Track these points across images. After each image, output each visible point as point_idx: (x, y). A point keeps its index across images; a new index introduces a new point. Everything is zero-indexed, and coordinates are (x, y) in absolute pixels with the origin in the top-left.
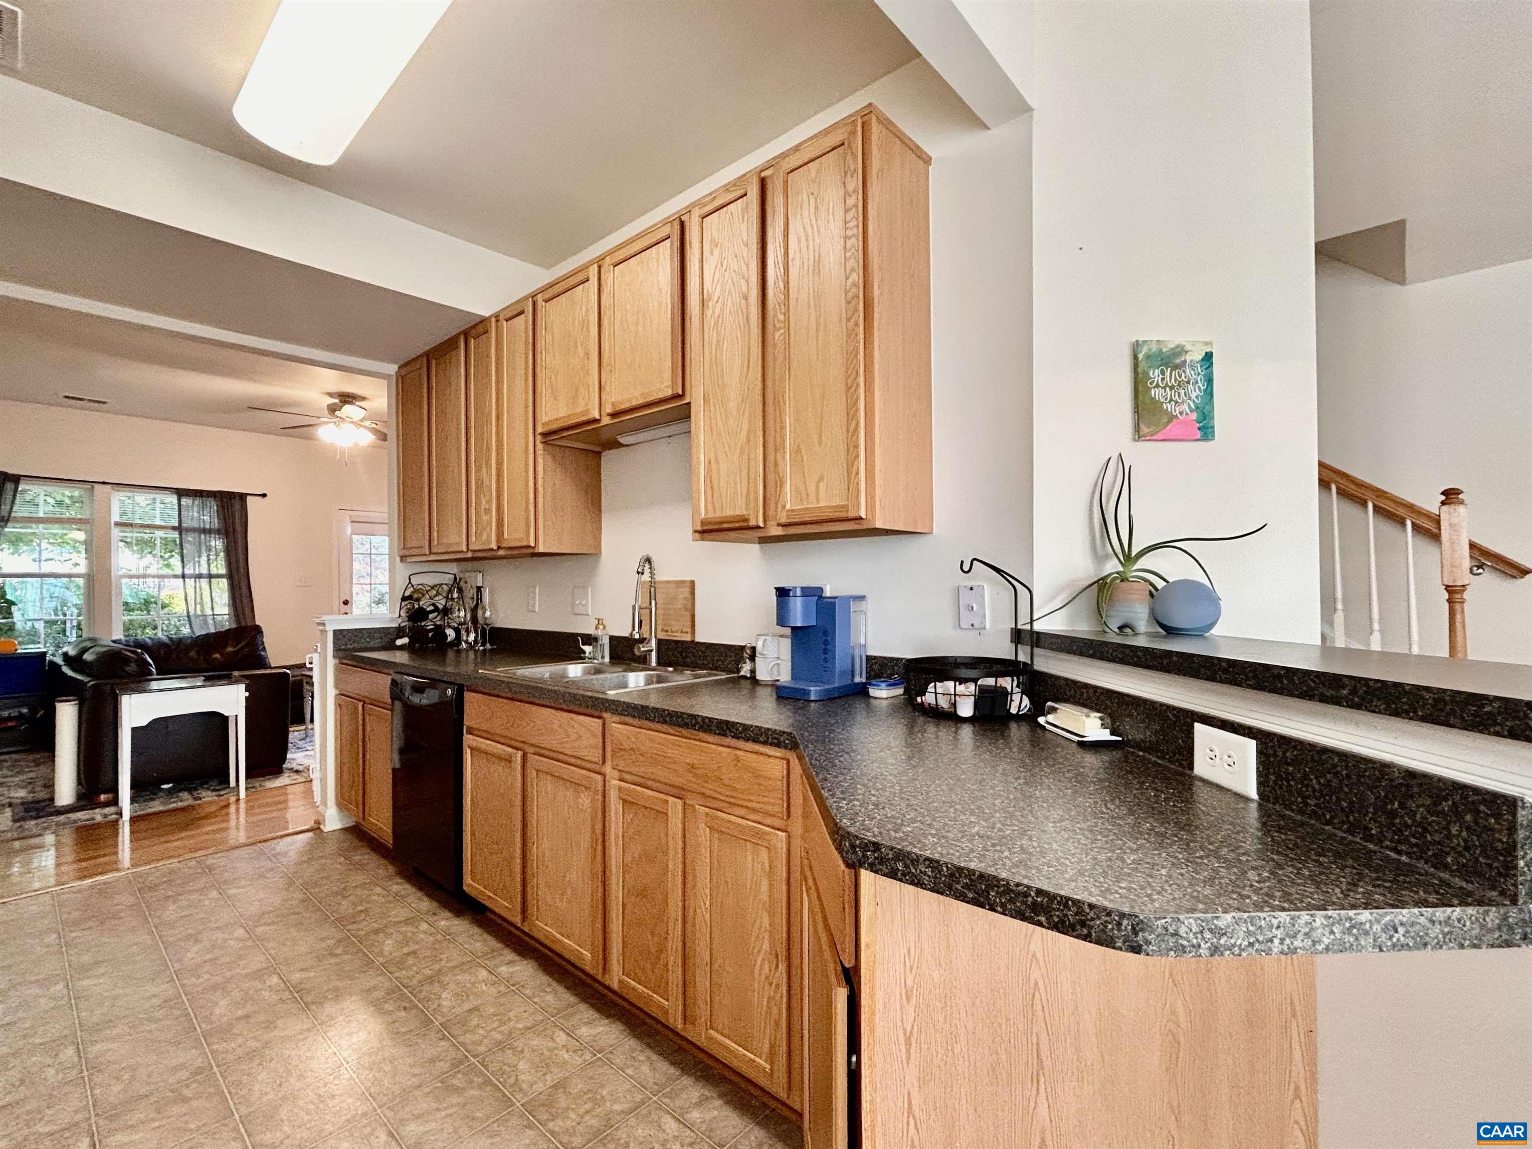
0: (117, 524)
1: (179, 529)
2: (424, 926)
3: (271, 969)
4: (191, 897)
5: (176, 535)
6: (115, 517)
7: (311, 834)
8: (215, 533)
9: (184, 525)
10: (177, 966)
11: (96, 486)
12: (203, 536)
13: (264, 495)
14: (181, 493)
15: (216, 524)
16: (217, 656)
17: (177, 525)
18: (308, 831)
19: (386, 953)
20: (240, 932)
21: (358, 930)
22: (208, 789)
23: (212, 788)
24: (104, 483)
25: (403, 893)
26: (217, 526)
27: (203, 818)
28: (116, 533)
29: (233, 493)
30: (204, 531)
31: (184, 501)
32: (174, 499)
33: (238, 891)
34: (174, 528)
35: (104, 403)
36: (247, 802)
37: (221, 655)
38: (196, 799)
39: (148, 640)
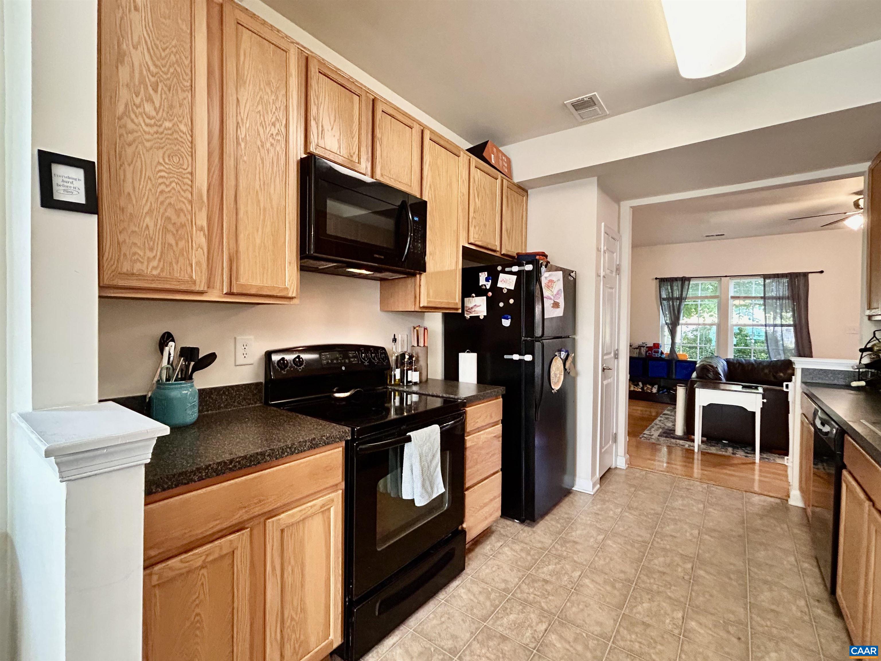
0: (733, 297)
1: (764, 298)
2: (802, 603)
3: (692, 560)
4: (691, 502)
5: (762, 302)
6: (731, 294)
7: (778, 501)
8: (786, 299)
9: (767, 295)
10: (659, 530)
11: (722, 278)
12: (778, 301)
13: (822, 272)
14: (765, 277)
15: (786, 293)
16: (782, 374)
17: (763, 295)
18: (779, 498)
19: (759, 599)
20: (696, 532)
21: (756, 573)
22: (744, 451)
23: (746, 451)
24: (726, 276)
25: (807, 572)
26: (787, 295)
27: (727, 465)
28: (731, 302)
29: (800, 273)
30: (778, 298)
31: (767, 281)
32: (761, 281)
33: (713, 511)
34: (761, 298)
35: (723, 235)
36: (760, 466)
37: (784, 375)
38: (733, 454)
39: (743, 360)
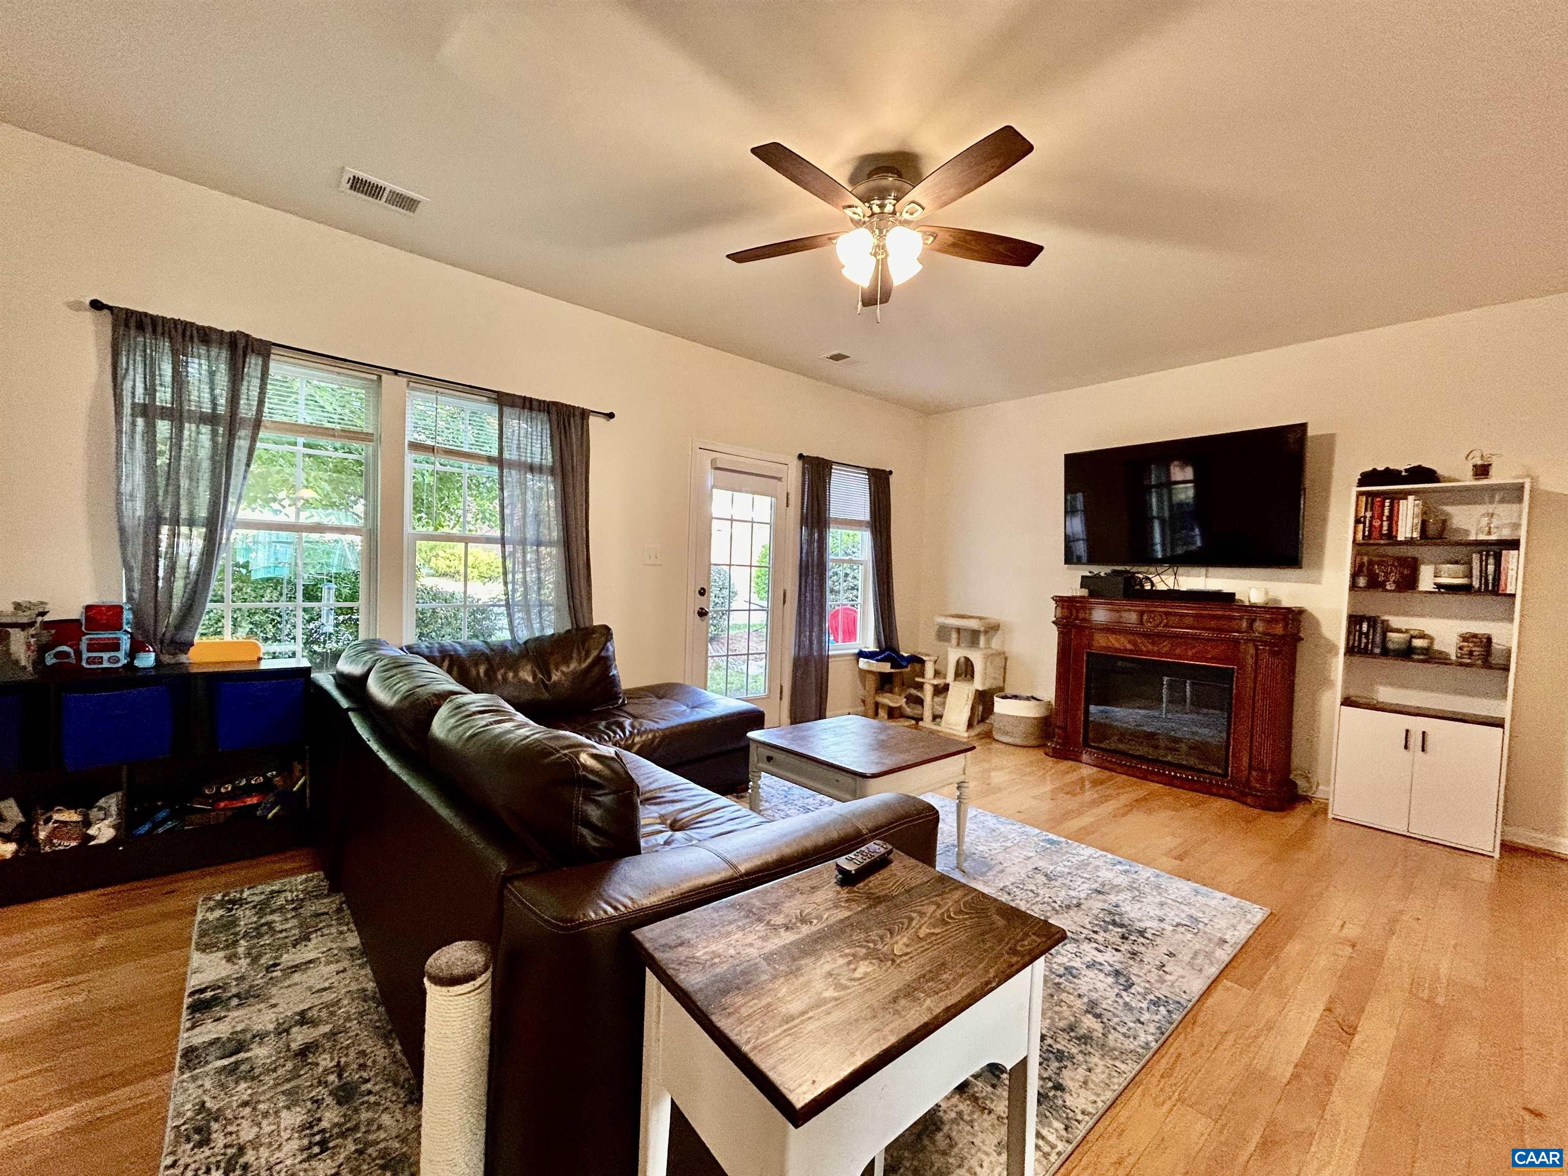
1: (500, 461)
5: (494, 473)
6: (412, 433)
8: (546, 473)
9: (506, 455)
11: (385, 377)
12: (529, 476)
13: (611, 416)
14: (502, 400)
17: (496, 455)
24: (396, 372)
26: (549, 461)
29: (572, 408)
30: (531, 468)
31: (507, 414)
32: (494, 410)
34: (490, 460)
